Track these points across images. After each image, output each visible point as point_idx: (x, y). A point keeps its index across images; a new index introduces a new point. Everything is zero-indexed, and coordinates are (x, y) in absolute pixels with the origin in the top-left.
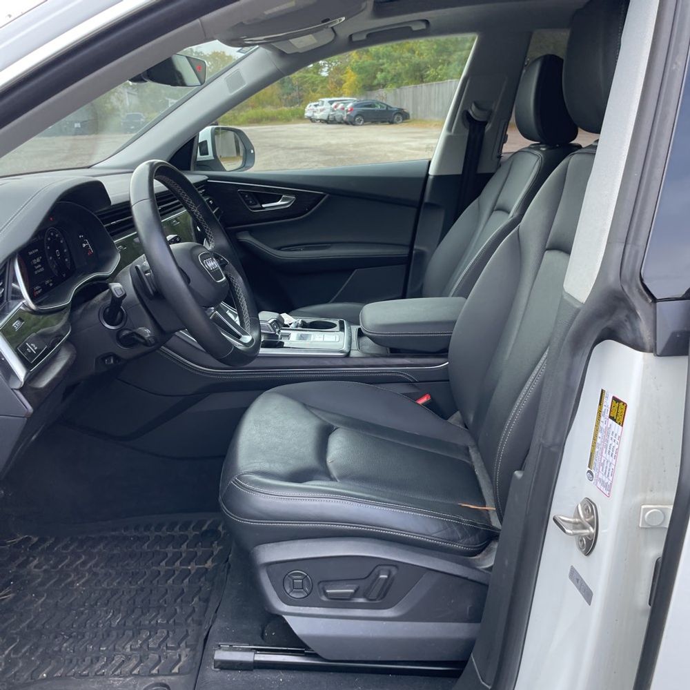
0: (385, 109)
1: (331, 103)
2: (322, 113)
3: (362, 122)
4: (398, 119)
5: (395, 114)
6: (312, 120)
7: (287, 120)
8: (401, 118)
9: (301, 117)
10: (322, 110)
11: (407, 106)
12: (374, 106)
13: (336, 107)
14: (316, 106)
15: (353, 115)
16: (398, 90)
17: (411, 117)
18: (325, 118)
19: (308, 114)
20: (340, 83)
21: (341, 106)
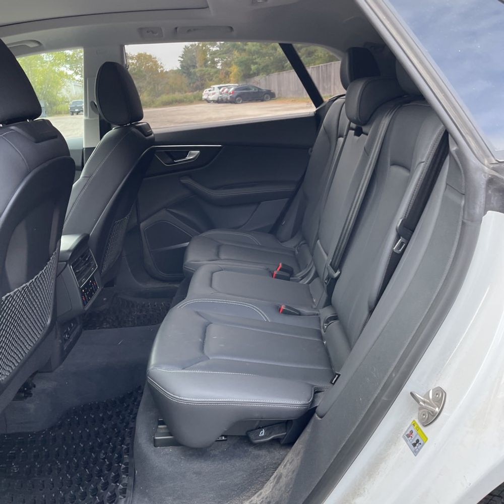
0: (257, 91)
1: (220, 88)
2: (214, 96)
3: (241, 101)
4: (267, 98)
5: (265, 94)
6: (208, 101)
7: (191, 102)
8: (269, 97)
9: (201, 100)
10: (214, 94)
11: (274, 89)
12: (249, 89)
13: (223, 91)
14: (210, 91)
15: (235, 96)
16: (267, 77)
17: (277, 96)
18: (216, 99)
19: (204, 97)
20: (228, 74)
21: (226, 90)
